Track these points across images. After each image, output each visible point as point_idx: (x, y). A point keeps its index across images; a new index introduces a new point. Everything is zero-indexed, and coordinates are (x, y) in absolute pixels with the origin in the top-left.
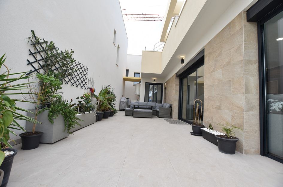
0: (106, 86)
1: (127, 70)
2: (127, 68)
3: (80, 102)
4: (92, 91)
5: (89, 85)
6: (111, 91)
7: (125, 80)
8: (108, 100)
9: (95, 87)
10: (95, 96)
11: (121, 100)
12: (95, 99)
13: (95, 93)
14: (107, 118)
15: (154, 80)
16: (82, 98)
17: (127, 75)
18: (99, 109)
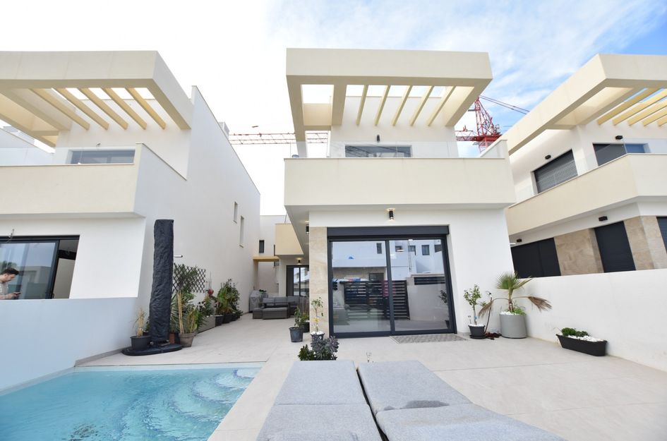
0: (225, 281)
1: (262, 242)
2: (262, 239)
3: (201, 307)
4: (210, 292)
5: (207, 288)
6: (232, 286)
7: (256, 261)
8: (229, 300)
9: (213, 288)
10: (213, 298)
11: (252, 296)
12: (213, 301)
13: (213, 295)
14: (228, 322)
15: (299, 261)
16: (203, 303)
17: (262, 250)
18: (218, 312)
